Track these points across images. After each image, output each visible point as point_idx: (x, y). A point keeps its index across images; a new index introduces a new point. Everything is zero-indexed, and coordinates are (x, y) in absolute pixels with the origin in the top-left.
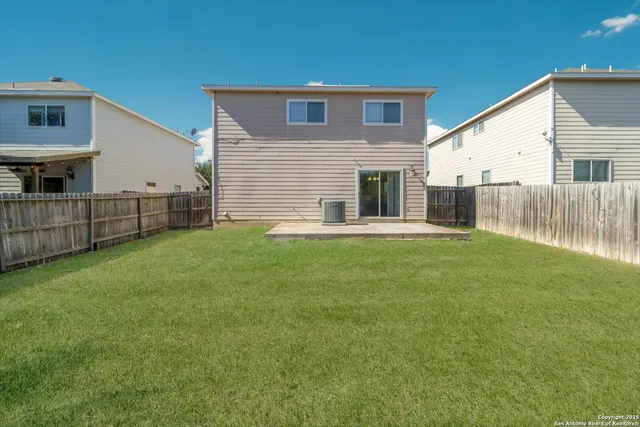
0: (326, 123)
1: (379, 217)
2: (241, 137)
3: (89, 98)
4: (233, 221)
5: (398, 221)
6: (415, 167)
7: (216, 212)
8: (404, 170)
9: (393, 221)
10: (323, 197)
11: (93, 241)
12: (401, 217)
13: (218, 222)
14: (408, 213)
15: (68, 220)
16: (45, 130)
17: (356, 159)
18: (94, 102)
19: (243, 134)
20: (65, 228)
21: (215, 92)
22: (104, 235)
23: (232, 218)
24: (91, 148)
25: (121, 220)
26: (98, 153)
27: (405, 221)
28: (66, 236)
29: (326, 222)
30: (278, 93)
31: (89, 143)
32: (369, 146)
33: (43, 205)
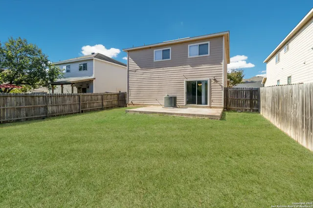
0: (170, 59)
1: (196, 105)
2: (137, 69)
3: (92, 59)
4: (134, 104)
5: (207, 107)
6: (215, 78)
7: (128, 100)
8: (210, 79)
9: (204, 107)
10: (169, 94)
11: (81, 110)
12: (208, 105)
13: (129, 105)
14: (212, 103)
15: (72, 102)
16: (83, 72)
17: (184, 75)
18: (94, 61)
19: (138, 67)
20: (70, 105)
21: (128, 51)
22: (86, 108)
23: (134, 103)
24: (93, 77)
25: (94, 103)
26: (95, 79)
27: (211, 107)
28: (70, 107)
29: (166, 106)
30: (150, 48)
31: (92, 75)
32: (191, 68)
33: (63, 97)
